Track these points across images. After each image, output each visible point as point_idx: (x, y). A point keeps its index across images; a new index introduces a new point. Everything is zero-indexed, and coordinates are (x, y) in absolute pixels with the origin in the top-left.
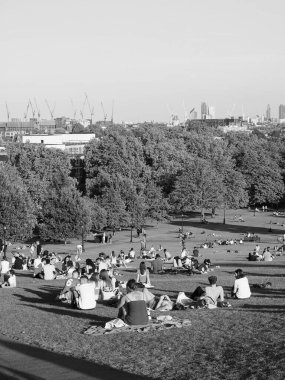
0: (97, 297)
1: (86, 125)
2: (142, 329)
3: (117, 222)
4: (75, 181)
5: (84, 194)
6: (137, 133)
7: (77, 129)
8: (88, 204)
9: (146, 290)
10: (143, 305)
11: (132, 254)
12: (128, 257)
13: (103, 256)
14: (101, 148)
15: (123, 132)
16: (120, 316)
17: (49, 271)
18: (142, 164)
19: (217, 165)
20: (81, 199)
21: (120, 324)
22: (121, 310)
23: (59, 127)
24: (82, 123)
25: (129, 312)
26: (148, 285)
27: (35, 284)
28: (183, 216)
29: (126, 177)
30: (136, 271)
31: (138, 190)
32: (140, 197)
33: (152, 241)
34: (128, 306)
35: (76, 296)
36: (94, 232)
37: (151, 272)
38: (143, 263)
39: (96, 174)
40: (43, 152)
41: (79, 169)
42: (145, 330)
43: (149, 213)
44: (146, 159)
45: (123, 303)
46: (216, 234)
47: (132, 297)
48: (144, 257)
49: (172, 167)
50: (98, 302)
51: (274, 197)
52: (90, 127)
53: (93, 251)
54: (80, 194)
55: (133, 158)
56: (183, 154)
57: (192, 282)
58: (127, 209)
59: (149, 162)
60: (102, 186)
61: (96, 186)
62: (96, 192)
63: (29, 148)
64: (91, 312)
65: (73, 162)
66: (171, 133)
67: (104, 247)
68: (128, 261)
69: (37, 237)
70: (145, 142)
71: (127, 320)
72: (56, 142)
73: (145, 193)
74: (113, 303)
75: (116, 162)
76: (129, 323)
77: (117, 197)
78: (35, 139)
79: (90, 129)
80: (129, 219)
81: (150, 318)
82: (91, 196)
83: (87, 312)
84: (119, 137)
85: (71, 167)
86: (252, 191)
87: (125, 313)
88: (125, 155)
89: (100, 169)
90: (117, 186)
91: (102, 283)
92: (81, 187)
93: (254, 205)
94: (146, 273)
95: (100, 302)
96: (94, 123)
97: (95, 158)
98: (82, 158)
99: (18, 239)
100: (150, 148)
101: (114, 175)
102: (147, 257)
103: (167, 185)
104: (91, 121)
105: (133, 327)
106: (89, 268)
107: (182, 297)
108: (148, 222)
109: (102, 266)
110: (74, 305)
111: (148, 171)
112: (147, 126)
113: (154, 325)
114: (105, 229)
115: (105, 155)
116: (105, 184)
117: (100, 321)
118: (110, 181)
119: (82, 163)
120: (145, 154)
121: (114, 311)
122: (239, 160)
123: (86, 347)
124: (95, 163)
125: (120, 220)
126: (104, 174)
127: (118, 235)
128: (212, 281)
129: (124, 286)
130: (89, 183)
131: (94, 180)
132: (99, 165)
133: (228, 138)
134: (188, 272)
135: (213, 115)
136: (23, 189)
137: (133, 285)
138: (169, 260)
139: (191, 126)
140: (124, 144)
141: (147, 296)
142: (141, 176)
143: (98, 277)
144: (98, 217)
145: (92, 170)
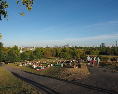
7: (34, 48)
8: (35, 56)
13: (36, 62)
14: (36, 50)
17: (30, 64)
18: (41, 52)
19: (49, 52)
21: (38, 69)
23: (31, 48)
25: (39, 68)
27: (28, 65)
28: (45, 57)
32: (40, 55)
40: (30, 50)
41: (34, 52)
43: (41, 57)
46: (49, 59)
49: (44, 52)
51: (55, 55)
53: (35, 61)
56: (45, 51)
57: (46, 65)
58: (39, 57)
62: (36, 55)
63: (28, 50)
66: (44, 48)
67: (37, 61)
69: (29, 60)
72: (31, 49)
74: (37, 67)
75: (38, 51)
77: (38, 55)
78: (29, 49)
79: (35, 48)
81: (42, 69)
84: (38, 49)
86: (53, 55)
92: (34, 54)
93: (53, 56)
95: (36, 67)
99: (26, 60)
100: (42, 50)
103: (43, 54)
107: (45, 66)
109: (36, 63)
112: (41, 48)
117: (36, 69)
122: (51, 51)
123: (34, 72)
126: (37, 53)
128: (48, 64)
129: (39, 65)
130: (35, 54)
133: (50, 49)
134: (46, 63)
135: (48, 46)
136: (27, 54)
137: (40, 65)
138: (44, 62)
139: (46, 48)
141: (41, 66)
144: (36, 58)
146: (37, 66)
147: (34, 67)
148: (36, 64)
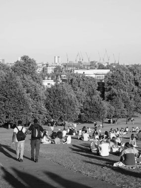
1: (105, 65)
2: (132, 168)
4: (99, 92)
5: (104, 99)
6: (131, 70)
7: (101, 67)
8: (106, 104)
9: (134, 148)
11: (127, 130)
14: (113, 76)
15: (124, 69)
16: (121, 160)
17: (86, 137)
18: (133, 85)
20: (102, 102)
21: (121, 164)
23: (92, 66)
24: (103, 64)
26: (135, 146)
29: (124, 91)
30: (129, 138)
31: (131, 98)
32: (132, 101)
33: (138, 124)
34: (125, 155)
35: (99, 149)
36: (108, 118)
37: (137, 139)
38: (133, 134)
39: (110, 89)
40: (84, 78)
41: (102, 87)
42: (134, 168)
43: (136, 110)
44: (135, 83)
45: (123, 154)
47: (127, 151)
48: (133, 132)
50: (110, 153)
52: (107, 66)
53: (107, 127)
54: (102, 99)
55: (128, 82)
58: (125, 107)
59: (137, 84)
60: (113, 95)
61: (110, 95)
62: (110, 98)
63: (77, 76)
64: (107, 158)
65: (99, 83)
67: (114, 127)
68: (125, 133)
69: (80, 120)
70: (135, 74)
71: (124, 162)
72: (91, 73)
73: (134, 100)
74: (118, 154)
75: (120, 83)
76: (125, 164)
77: (120, 101)
78: (80, 72)
79: (108, 68)
80: (126, 112)
81: (136, 162)
82: (107, 100)
83: (104, 158)
84: (122, 71)
85: (97, 86)
87: (124, 159)
88: (125, 80)
89: (112, 87)
90: (120, 96)
91: (112, 144)
92: (102, 96)
94: (134, 140)
95: (111, 153)
96: (109, 64)
97: (110, 82)
98: (103, 81)
99: (71, 120)
100: (137, 77)
101: (119, 90)
102: (135, 132)
104: (108, 63)
105: (127, 166)
106: (105, 136)
108: (135, 114)
109: (112, 135)
110: (98, 154)
111: (136, 88)
112: (136, 66)
113: (138, 166)
114: (113, 117)
115: (115, 80)
116: (114, 94)
118: (117, 93)
119: (103, 84)
120: (134, 80)
121: (118, 158)
123: (104, 175)
124: (109, 84)
125: (121, 113)
126: (114, 90)
127: (119, 120)
129: (123, 145)
130: (106, 94)
131: (109, 92)
132: (112, 85)
136: (74, 96)
140: (124, 75)
142: (132, 91)
144: (111, 111)
145: (108, 87)
146: (115, 150)
147: (105, 151)
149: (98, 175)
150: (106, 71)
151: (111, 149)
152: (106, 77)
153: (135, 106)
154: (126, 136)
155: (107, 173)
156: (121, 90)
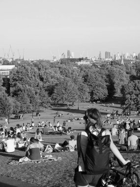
0: (15, 146)
1: (10, 61)
2: (38, 162)
3: (26, 109)
4: (5, 88)
5: (9, 95)
6: (36, 65)
7: (6, 63)
8: (11, 100)
10: (38, 150)
11: (33, 125)
12: (31, 126)
14: (18, 72)
15: (29, 64)
16: (27, 155)
18: (38, 80)
19: (75, 81)
20: (8, 98)
21: (27, 159)
22: (27, 152)
24: (8, 60)
25: (31, 153)
26: (41, 140)
28: (58, 106)
29: (30, 87)
30: (34, 133)
31: (36, 93)
32: (37, 96)
33: (43, 118)
35: (5, 145)
36: (14, 114)
37: (42, 133)
38: (38, 129)
39: (15, 85)
42: (39, 162)
43: (42, 104)
44: (40, 78)
45: (28, 149)
46: (74, 115)
47: (32, 146)
48: (39, 126)
49: (53, 82)
50: (16, 148)
51: (103, 97)
52: (12, 61)
54: (7, 95)
55: (33, 77)
56: (58, 75)
58: (30, 103)
59: (42, 79)
60: (18, 91)
61: (15, 91)
62: (15, 94)
64: (12, 154)
65: (4, 79)
66: (52, 65)
67: (20, 122)
68: (31, 128)
70: (39, 69)
71: (30, 157)
73: (40, 95)
74: (23, 149)
75: (25, 79)
76: (31, 159)
77: (26, 96)
79: (13, 63)
80: (31, 107)
81: (41, 156)
82: (13, 96)
83: (10, 154)
84: (27, 67)
85: (3, 81)
86: (92, 93)
87: (29, 154)
88: (30, 76)
89: (17, 83)
90: (26, 91)
91: (18, 139)
92: (8, 92)
93: (93, 100)
94: (40, 134)
96: (14, 59)
97: (15, 77)
98: (8, 77)
100: (42, 72)
101: (24, 86)
102: (40, 126)
104: (13, 59)
105: (33, 161)
106: (11, 131)
107: (57, 146)
108: (41, 109)
110: (4, 150)
111: (41, 83)
112: (41, 62)
113: (43, 160)
114: (19, 112)
115: (20, 76)
116: (20, 90)
117: (17, 158)
118: (22, 88)
119: (8, 80)
120: (39, 75)
121: (24, 153)
122: (86, 79)
123: (10, 171)
124: (15, 80)
125: (27, 108)
126: (19, 85)
127: (26, 115)
128: (72, 138)
129: (29, 140)
130: (12, 89)
131: (14, 88)
132: (17, 80)
133: (81, 67)
134: (60, 133)
135: (73, 56)
137: (33, 140)
138: (51, 128)
139: (62, 61)
140: (29, 70)
142: (38, 86)
143: (16, 136)
144: (16, 107)
145: (13, 83)
147: (11, 146)
148: (19, 136)
149: (3, 172)
150: (11, 67)
151: (17, 144)
152: (11, 72)
153: (40, 101)
154: (32, 131)
155: (12, 169)
156: (27, 86)
